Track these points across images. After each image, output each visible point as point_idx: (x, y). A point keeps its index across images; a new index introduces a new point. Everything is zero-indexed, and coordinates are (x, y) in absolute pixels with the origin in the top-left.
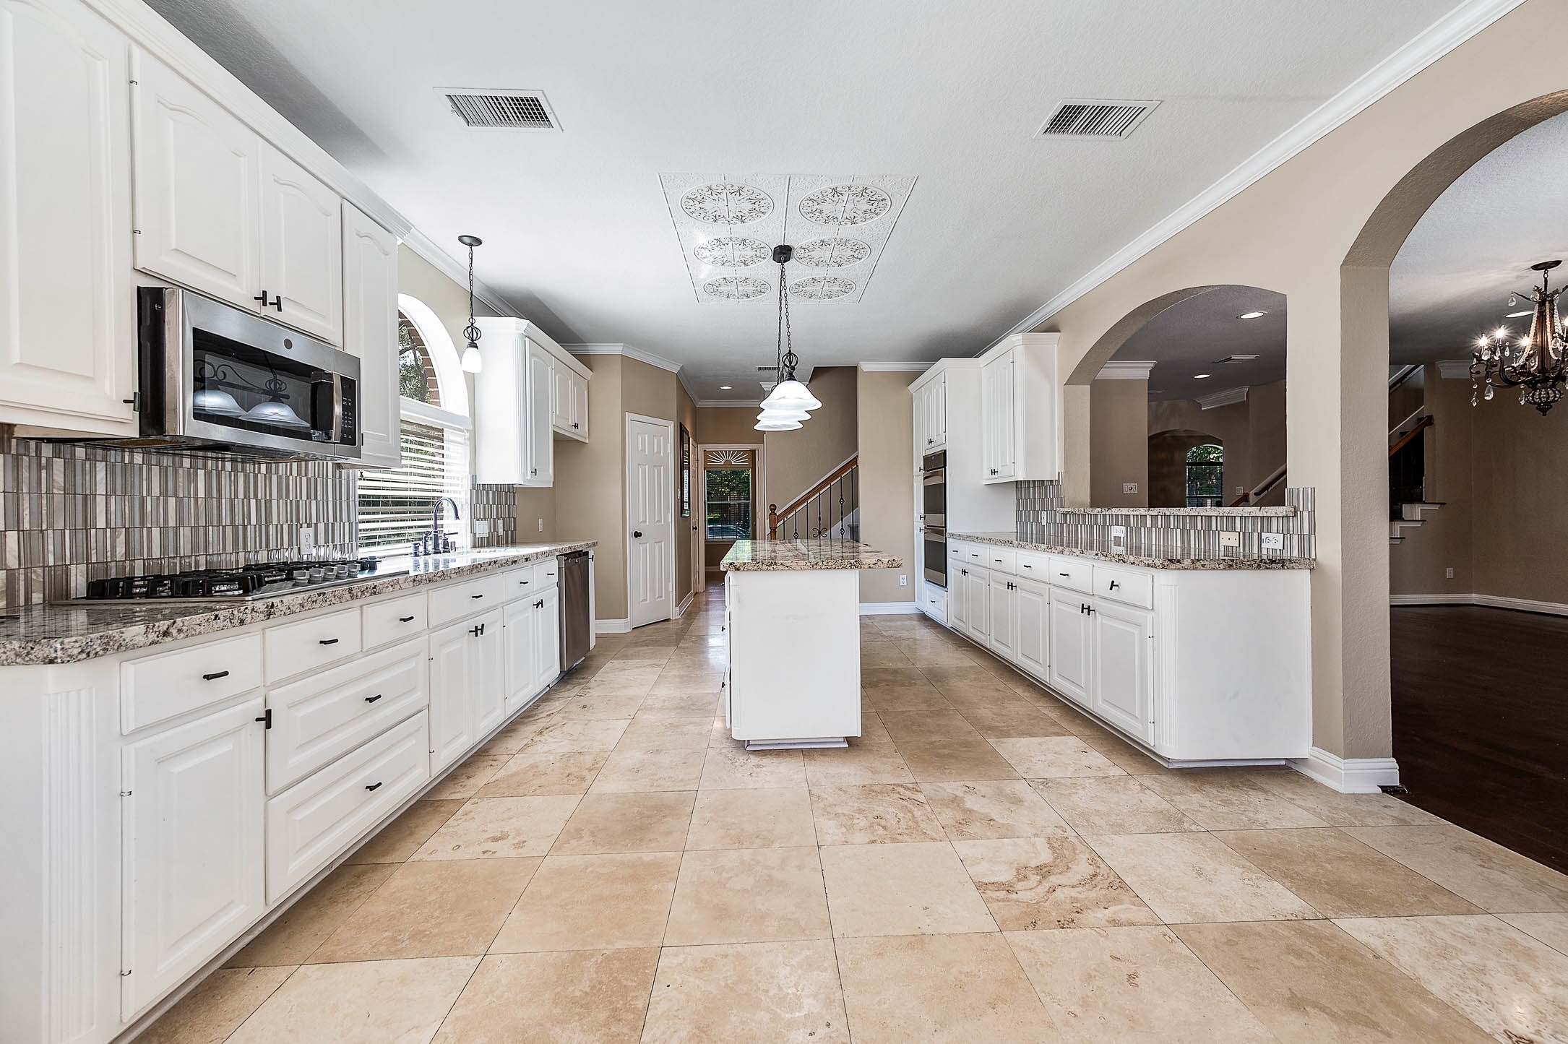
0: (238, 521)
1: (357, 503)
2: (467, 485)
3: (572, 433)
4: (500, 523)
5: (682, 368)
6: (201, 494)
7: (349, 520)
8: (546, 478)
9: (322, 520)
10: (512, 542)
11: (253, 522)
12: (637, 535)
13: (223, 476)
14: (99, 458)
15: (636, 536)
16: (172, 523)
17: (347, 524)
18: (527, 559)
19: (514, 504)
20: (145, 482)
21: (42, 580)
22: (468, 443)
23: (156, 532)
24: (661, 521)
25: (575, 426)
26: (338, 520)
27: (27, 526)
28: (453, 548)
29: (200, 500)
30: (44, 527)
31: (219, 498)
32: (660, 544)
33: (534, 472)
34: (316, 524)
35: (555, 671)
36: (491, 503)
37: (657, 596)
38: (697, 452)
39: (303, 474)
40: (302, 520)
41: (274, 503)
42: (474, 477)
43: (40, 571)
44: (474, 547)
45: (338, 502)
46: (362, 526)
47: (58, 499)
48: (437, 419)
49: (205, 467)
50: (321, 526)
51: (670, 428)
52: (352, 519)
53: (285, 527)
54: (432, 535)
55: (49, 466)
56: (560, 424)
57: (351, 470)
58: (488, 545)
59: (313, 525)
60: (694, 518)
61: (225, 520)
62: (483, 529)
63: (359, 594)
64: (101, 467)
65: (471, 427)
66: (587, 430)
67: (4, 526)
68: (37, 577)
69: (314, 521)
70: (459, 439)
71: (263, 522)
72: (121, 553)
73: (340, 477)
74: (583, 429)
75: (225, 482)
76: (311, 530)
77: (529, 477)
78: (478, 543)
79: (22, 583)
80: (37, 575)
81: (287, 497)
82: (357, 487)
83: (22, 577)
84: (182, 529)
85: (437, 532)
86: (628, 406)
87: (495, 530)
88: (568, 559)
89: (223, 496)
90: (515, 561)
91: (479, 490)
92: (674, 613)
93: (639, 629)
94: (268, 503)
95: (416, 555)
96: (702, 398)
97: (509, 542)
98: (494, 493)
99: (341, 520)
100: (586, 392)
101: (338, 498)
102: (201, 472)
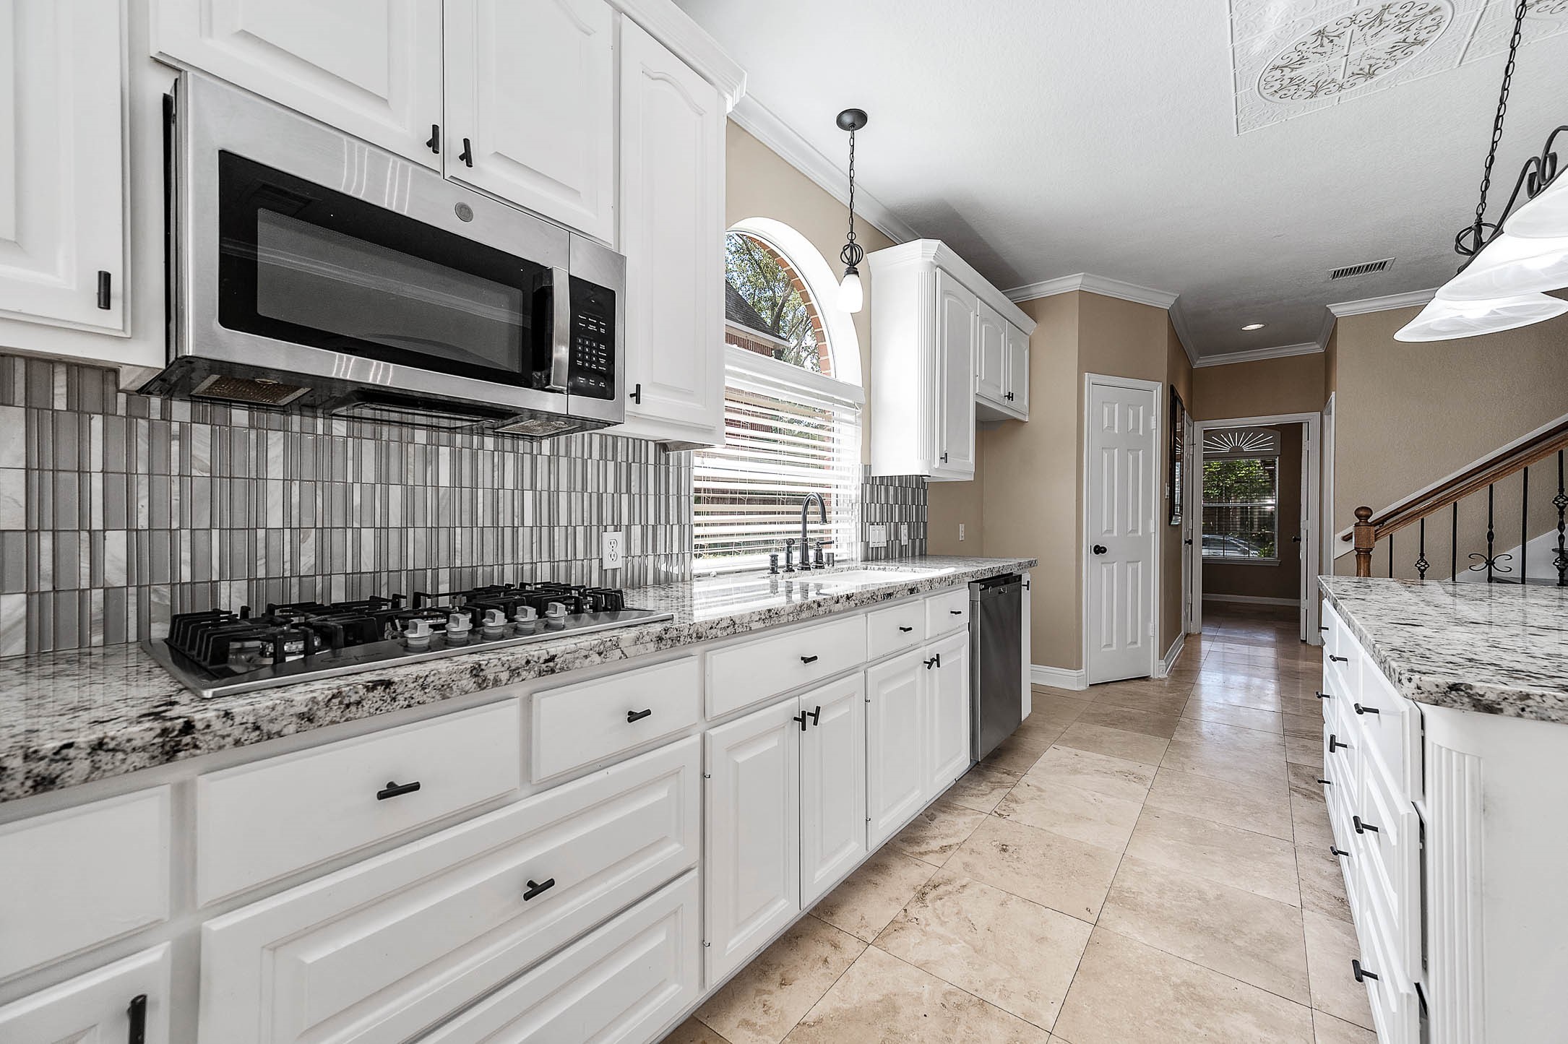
0: (506, 519)
1: (692, 499)
2: (855, 479)
3: (1006, 409)
4: (904, 529)
5: (1178, 301)
6: (444, 480)
7: (679, 522)
8: (964, 466)
9: (637, 521)
10: (921, 555)
11: (528, 521)
12: (1099, 550)
13: (480, 457)
14: (276, 426)
15: (1097, 552)
16: (395, 521)
17: (676, 528)
18: (912, 591)
19: (925, 504)
20: (350, 463)
21: (169, 603)
22: (860, 421)
23: (368, 535)
24: (1137, 531)
25: (1009, 397)
26: (663, 521)
27: (143, 523)
28: (831, 562)
29: (442, 491)
30: (175, 525)
31: (474, 488)
32: (1134, 565)
33: (945, 458)
34: (629, 527)
35: (962, 761)
36: (891, 502)
37: (1129, 640)
38: (1195, 432)
39: (610, 457)
40: (607, 518)
41: (563, 498)
42: (867, 468)
43: (166, 590)
44: (866, 559)
45: (663, 497)
46: (697, 531)
47: (201, 485)
48: (815, 388)
49: (451, 444)
50: (636, 530)
51: (1156, 394)
52: (685, 520)
53: (580, 530)
54: (797, 544)
55: (184, 436)
56: (985, 393)
57: (683, 452)
58: (887, 558)
59: (624, 528)
60: (1187, 526)
61: (484, 518)
62: (879, 536)
63: (504, 676)
64: (275, 439)
65: (863, 400)
66: (1026, 403)
67: (102, 523)
68: (160, 599)
69: (625, 521)
70: (851, 418)
71: (545, 522)
72: (309, 565)
73: (667, 463)
74: (1022, 403)
75: (484, 465)
76: (620, 536)
77: (937, 465)
78: (872, 556)
79: (133, 609)
80: (161, 597)
81: (584, 488)
82: (692, 478)
83: (133, 599)
84: (411, 531)
85: (806, 540)
86: (1088, 363)
87: (896, 538)
88: (986, 588)
89: (480, 485)
90: (890, 595)
91: (874, 485)
92: (1157, 668)
93: (1100, 688)
94: (553, 495)
95: (774, 571)
96: (1206, 352)
97: (917, 553)
98: (896, 489)
99: (667, 521)
100: (1027, 352)
101: (663, 491)
102: (445, 452)
